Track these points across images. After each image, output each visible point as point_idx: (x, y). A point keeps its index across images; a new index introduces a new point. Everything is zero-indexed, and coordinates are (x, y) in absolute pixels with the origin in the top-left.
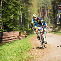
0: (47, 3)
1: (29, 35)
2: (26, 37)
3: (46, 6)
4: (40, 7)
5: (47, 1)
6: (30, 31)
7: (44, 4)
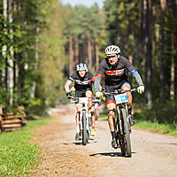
0: (95, 25)
1: (33, 119)
2: (23, 125)
3: (89, 35)
4: (73, 35)
5: (93, 21)
6: (38, 108)
7: (85, 26)
